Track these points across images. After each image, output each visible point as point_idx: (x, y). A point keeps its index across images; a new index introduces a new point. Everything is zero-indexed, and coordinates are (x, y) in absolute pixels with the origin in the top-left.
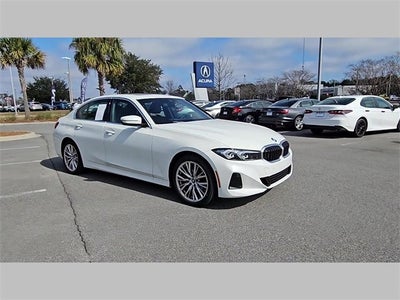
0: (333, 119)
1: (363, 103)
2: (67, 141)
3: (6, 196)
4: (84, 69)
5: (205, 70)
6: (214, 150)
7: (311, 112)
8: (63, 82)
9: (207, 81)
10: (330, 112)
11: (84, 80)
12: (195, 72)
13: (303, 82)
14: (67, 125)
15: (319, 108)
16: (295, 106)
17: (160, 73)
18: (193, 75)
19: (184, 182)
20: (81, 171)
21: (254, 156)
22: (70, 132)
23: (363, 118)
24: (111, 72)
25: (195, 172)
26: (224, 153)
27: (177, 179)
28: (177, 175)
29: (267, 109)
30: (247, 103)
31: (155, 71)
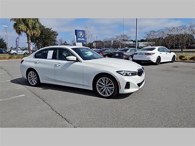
0: (147, 57)
1: (159, 50)
2: (30, 70)
3: (4, 99)
4: (19, 32)
5: (81, 34)
6: (117, 72)
7: (137, 54)
8: (2, 39)
9: (82, 39)
10: (146, 54)
11: (18, 38)
12: (76, 35)
13: (124, 40)
14: (29, 61)
15: (141, 52)
16: (128, 51)
17: (57, 35)
18: (75, 36)
19: (100, 88)
20: (39, 84)
21: (133, 74)
22: (32, 65)
23: (159, 56)
24: (34, 34)
25: (107, 83)
26: (122, 73)
27: (97, 86)
28: (97, 84)
29: (116, 53)
30: (106, 50)
31: (55, 34)
